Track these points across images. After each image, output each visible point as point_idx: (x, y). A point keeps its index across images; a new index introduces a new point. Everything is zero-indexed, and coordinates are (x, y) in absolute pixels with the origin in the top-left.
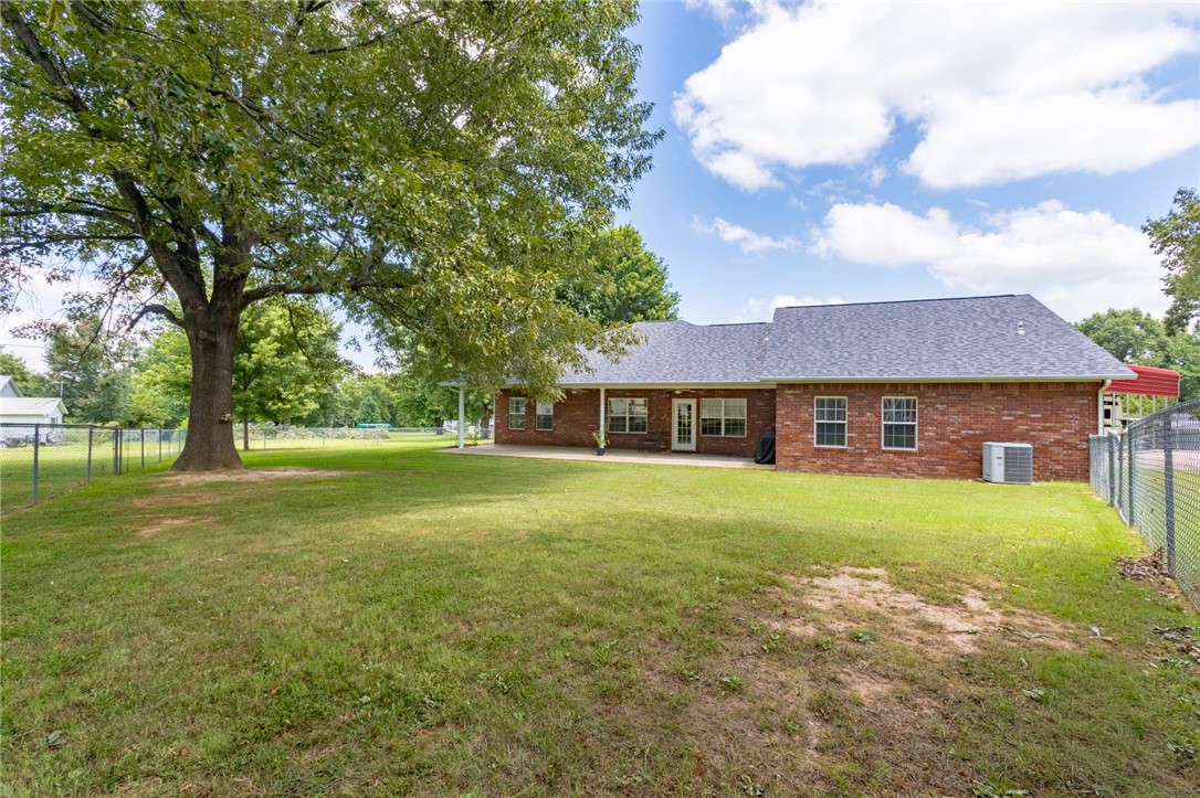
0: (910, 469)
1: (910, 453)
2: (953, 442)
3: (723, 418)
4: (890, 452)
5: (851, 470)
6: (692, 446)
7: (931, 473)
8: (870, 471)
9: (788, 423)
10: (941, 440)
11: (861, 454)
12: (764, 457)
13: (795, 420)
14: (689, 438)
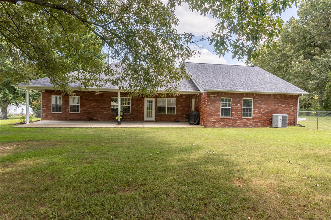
0: (251, 124)
1: (250, 119)
2: (262, 114)
3: (166, 106)
4: (245, 118)
5: (233, 126)
6: (153, 119)
7: (256, 126)
8: (238, 126)
9: (211, 108)
10: (259, 114)
11: (236, 120)
12: (195, 122)
13: (214, 107)
14: (152, 115)
